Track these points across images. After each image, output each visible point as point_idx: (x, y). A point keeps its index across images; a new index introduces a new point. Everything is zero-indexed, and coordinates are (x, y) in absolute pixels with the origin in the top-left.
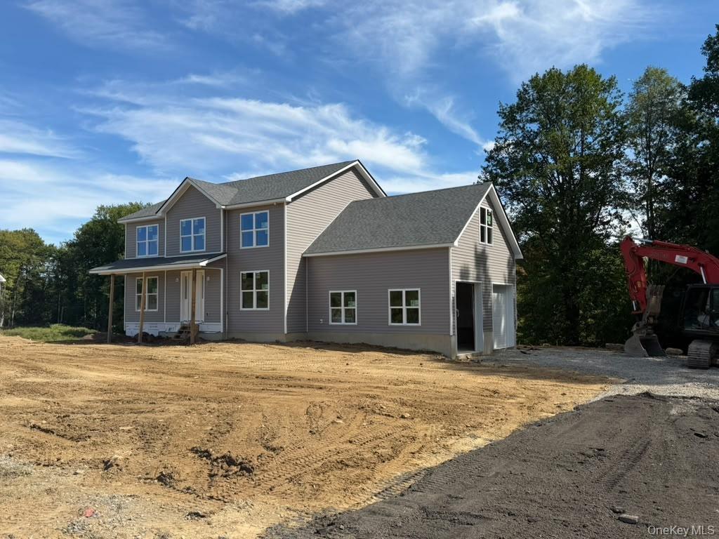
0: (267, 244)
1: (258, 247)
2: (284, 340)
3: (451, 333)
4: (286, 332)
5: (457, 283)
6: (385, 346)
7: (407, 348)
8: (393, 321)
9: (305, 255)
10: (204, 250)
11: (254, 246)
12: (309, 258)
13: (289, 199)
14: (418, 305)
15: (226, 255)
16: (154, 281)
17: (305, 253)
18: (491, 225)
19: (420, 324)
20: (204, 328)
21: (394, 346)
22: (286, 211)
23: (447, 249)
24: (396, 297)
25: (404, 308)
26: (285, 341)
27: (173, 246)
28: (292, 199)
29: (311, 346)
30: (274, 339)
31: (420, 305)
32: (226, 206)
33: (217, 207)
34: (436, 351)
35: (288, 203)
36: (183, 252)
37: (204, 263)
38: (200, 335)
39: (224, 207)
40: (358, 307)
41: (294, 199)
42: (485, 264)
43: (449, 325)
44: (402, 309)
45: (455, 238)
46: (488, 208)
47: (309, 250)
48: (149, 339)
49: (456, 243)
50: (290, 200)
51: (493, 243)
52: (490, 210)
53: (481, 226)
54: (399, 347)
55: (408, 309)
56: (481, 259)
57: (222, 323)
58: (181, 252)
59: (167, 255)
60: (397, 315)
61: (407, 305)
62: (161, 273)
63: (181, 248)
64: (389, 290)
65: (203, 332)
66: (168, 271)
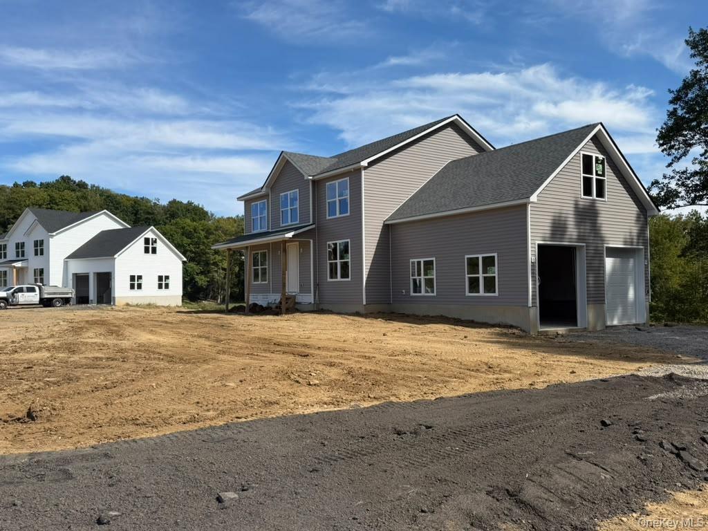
0: (347, 212)
1: (341, 216)
2: (362, 310)
3: (530, 304)
4: (364, 303)
5: (540, 246)
6: (463, 319)
7: (484, 321)
8: (470, 291)
9: (386, 223)
10: (298, 222)
11: (338, 215)
12: (392, 225)
13: (364, 163)
14: (495, 272)
15: (314, 226)
16: (264, 255)
17: (386, 221)
18: (603, 175)
19: (496, 294)
20: (300, 299)
21: (471, 319)
22: (363, 177)
23: (524, 206)
24: (473, 264)
25: (481, 276)
26: (364, 312)
27: (275, 220)
28: (369, 163)
29: (383, 318)
30: (355, 310)
31: (496, 272)
32: (313, 176)
33: (306, 178)
34: (514, 324)
35: (365, 168)
36: (284, 225)
37: (290, 235)
38: (297, 306)
39: (311, 178)
40: (436, 276)
41: (371, 164)
42: (596, 223)
43: (528, 295)
44: (478, 277)
45: (532, 193)
46: (595, 154)
47: (392, 218)
48: (257, 309)
49: (534, 198)
50: (366, 165)
51: (606, 196)
52: (601, 157)
53: (585, 178)
54: (476, 320)
55: (485, 278)
56: (588, 215)
57: (312, 294)
58: (282, 225)
59: (272, 229)
60: (474, 284)
61: (483, 273)
62: (266, 245)
63: (281, 221)
64: (467, 256)
65: (300, 303)
66: (272, 243)
